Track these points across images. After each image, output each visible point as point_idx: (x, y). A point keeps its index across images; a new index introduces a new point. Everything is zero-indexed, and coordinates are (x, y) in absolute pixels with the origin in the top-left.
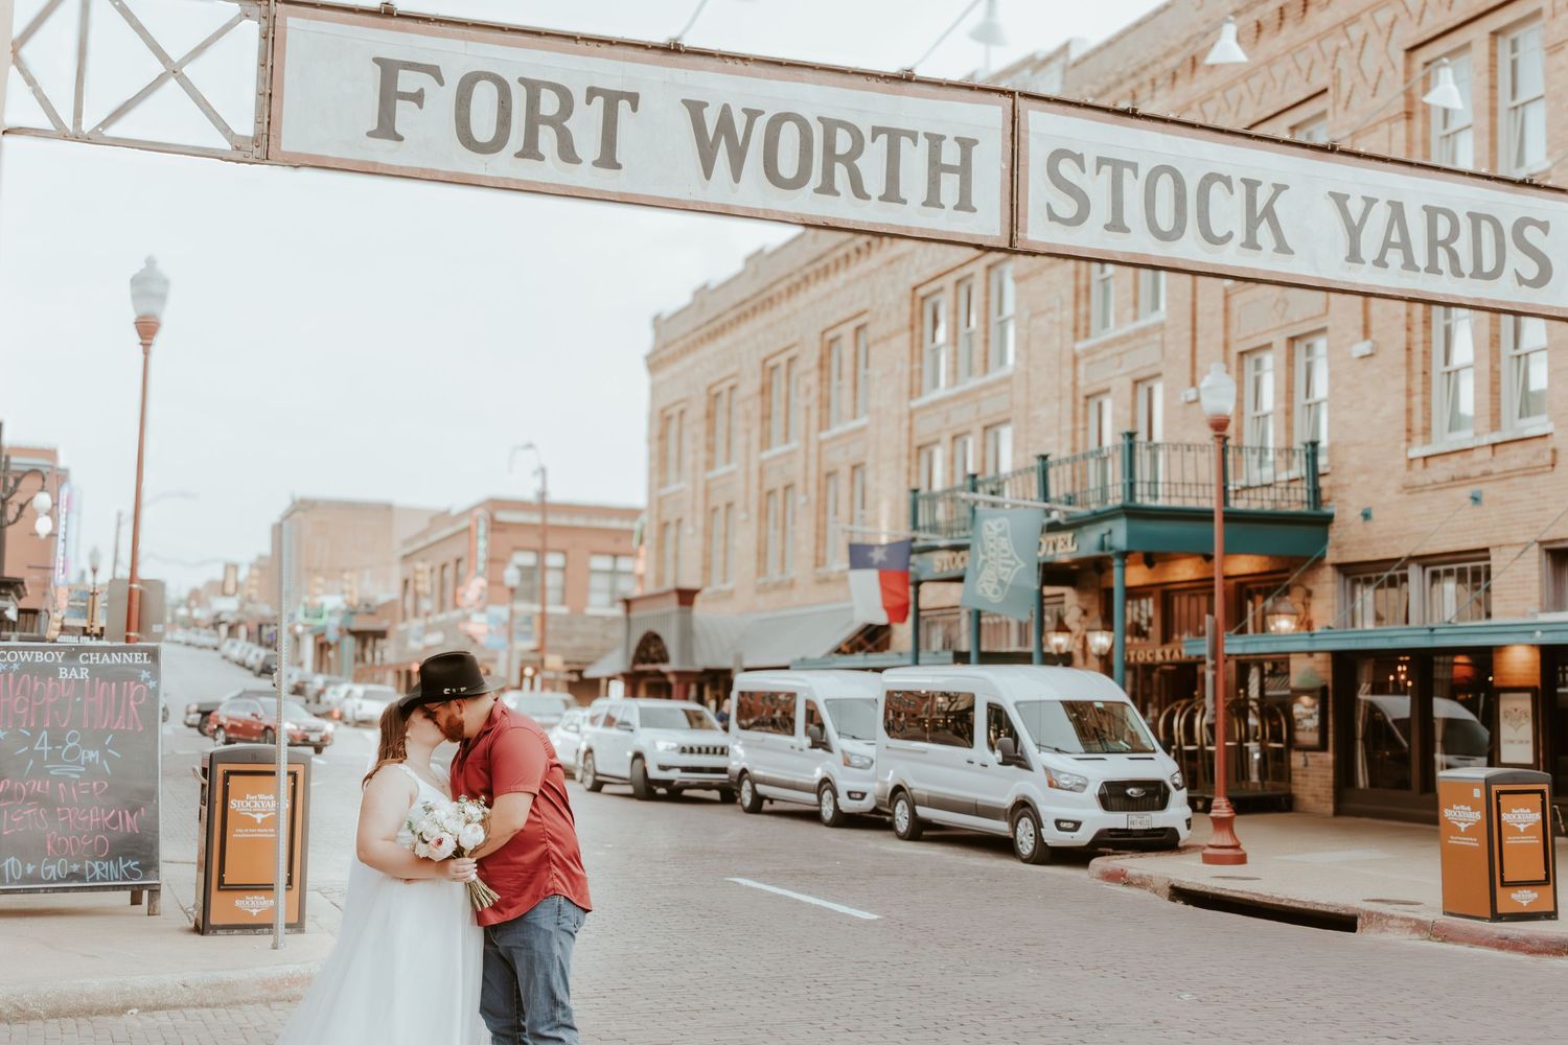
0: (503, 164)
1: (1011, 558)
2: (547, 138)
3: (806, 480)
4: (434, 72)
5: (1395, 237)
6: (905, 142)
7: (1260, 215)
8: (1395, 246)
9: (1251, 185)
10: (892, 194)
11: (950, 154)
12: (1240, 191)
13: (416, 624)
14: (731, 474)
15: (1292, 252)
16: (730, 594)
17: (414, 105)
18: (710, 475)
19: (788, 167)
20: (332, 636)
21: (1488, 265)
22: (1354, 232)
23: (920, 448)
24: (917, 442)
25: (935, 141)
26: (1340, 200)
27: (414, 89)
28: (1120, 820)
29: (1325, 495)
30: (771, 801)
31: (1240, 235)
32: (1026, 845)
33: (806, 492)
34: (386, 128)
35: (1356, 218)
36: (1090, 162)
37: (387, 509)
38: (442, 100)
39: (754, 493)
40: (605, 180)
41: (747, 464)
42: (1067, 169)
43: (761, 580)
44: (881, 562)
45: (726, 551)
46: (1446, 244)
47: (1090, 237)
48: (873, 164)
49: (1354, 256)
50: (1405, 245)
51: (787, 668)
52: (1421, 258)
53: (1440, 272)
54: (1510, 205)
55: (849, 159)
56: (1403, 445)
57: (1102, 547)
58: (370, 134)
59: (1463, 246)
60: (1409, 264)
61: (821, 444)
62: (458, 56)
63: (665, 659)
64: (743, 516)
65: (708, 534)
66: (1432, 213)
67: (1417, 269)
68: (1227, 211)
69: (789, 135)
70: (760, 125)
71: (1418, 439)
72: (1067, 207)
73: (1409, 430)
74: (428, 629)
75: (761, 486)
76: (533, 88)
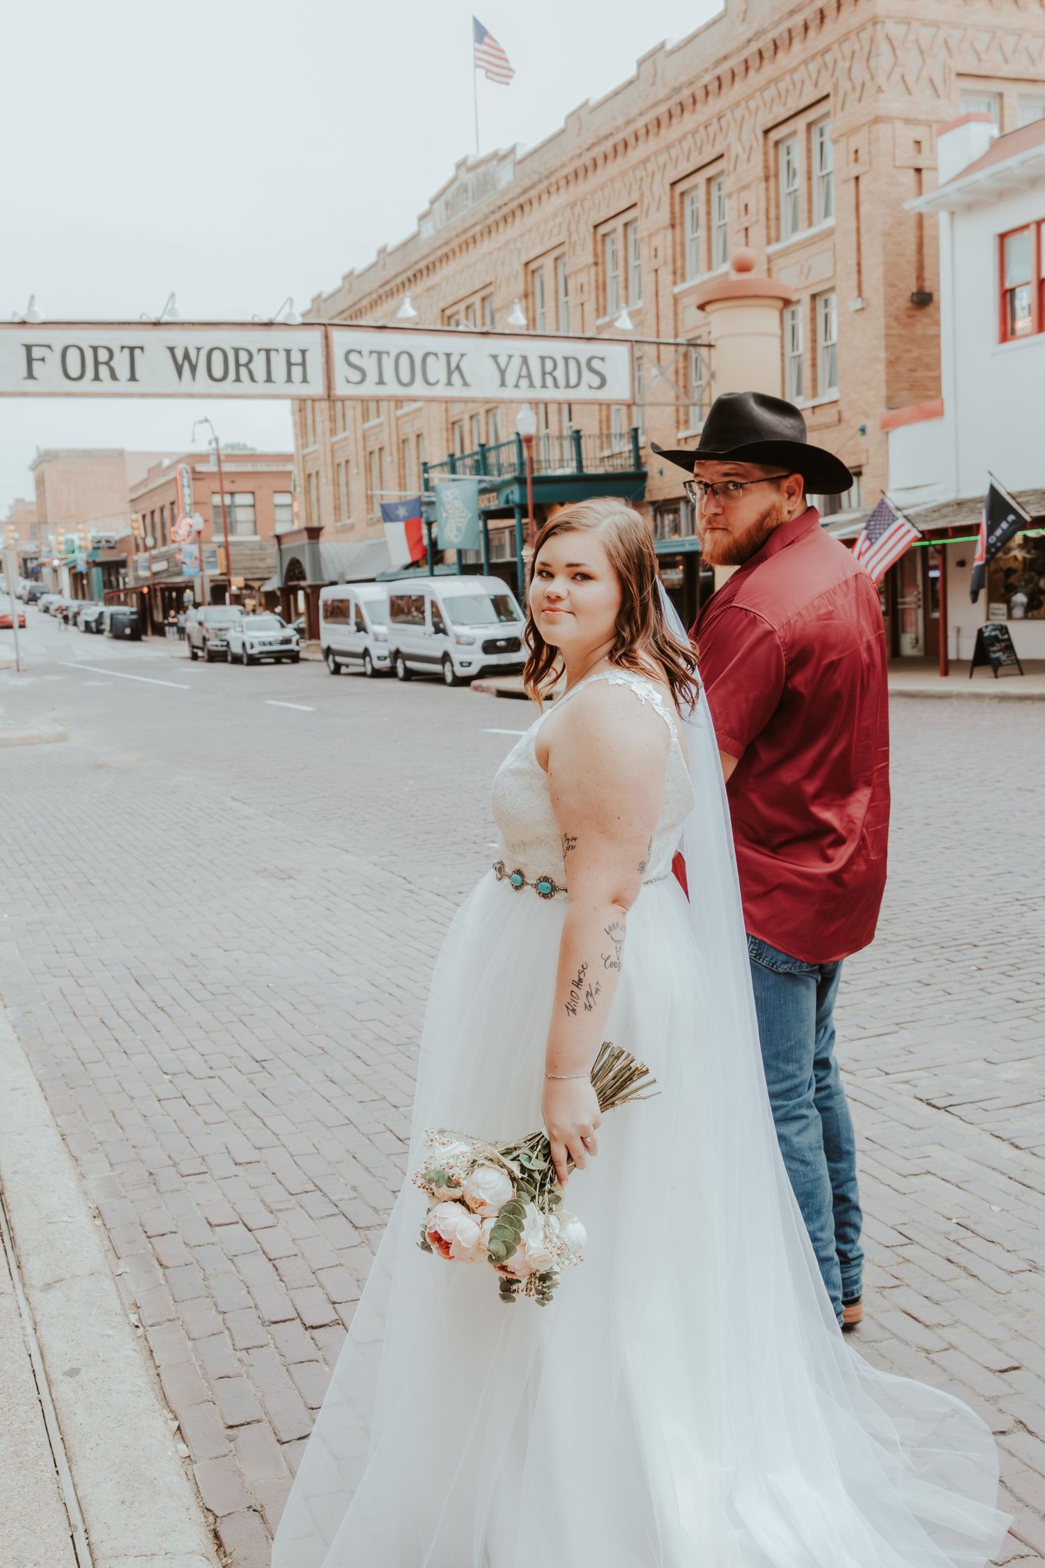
0: (87, 384)
1: (463, 512)
2: (104, 371)
3: (391, 444)
4: (49, 347)
5: (524, 372)
6: (273, 354)
7: (454, 370)
8: (524, 377)
9: (448, 355)
10: (269, 379)
11: (296, 358)
12: (443, 359)
13: (142, 557)
14: (346, 439)
15: (471, 386)
16: (352, 527)
17: (41, 362)
18: (334, 439)
19: (218, 372)
20: (82, 567)
21: (573, 381)
22: (502, 373)
23: (453, 423)
24: (451, 420)
25: (288, 352)
26: (495, 357)
27: (40, 356)
28: (494, 659)
29: (643, 460)
30: (347, 666)
31: (444, 379)
32: (449, 678)
33: (391, 454)
34: (30, 375)
35: (503, 365)
36: (365, 353)
38: (54, 358)
39: (361, 453)
40: (133, 387)
41: (356, 432)
42: (354, 358)
43: (370, 516)
44: (404, 517)
45: (348, 495)
46: (550, 373)
47: (369, 389)
48: (258, 366)
49: (503, 384)
50: (529, 376)
51: (373, 580)
52: (537, 380)
53: (548, 387)
54: (583, 351)
55: (246, 365)
57: (507, 501)
58: (25, 379)
59: (560, 374)
60: (532, 385)
62: (59, 338)
63: (304, 578)
64: (355, 471)
65: (336, 484)
66: (543, 359)
67: (536, 387)
68: (437, 370)
69: (217, 358)
70: (203, 354)
72: (356, 376)
74: (154, 559)
75: (365, 449)
76: (95, 349)
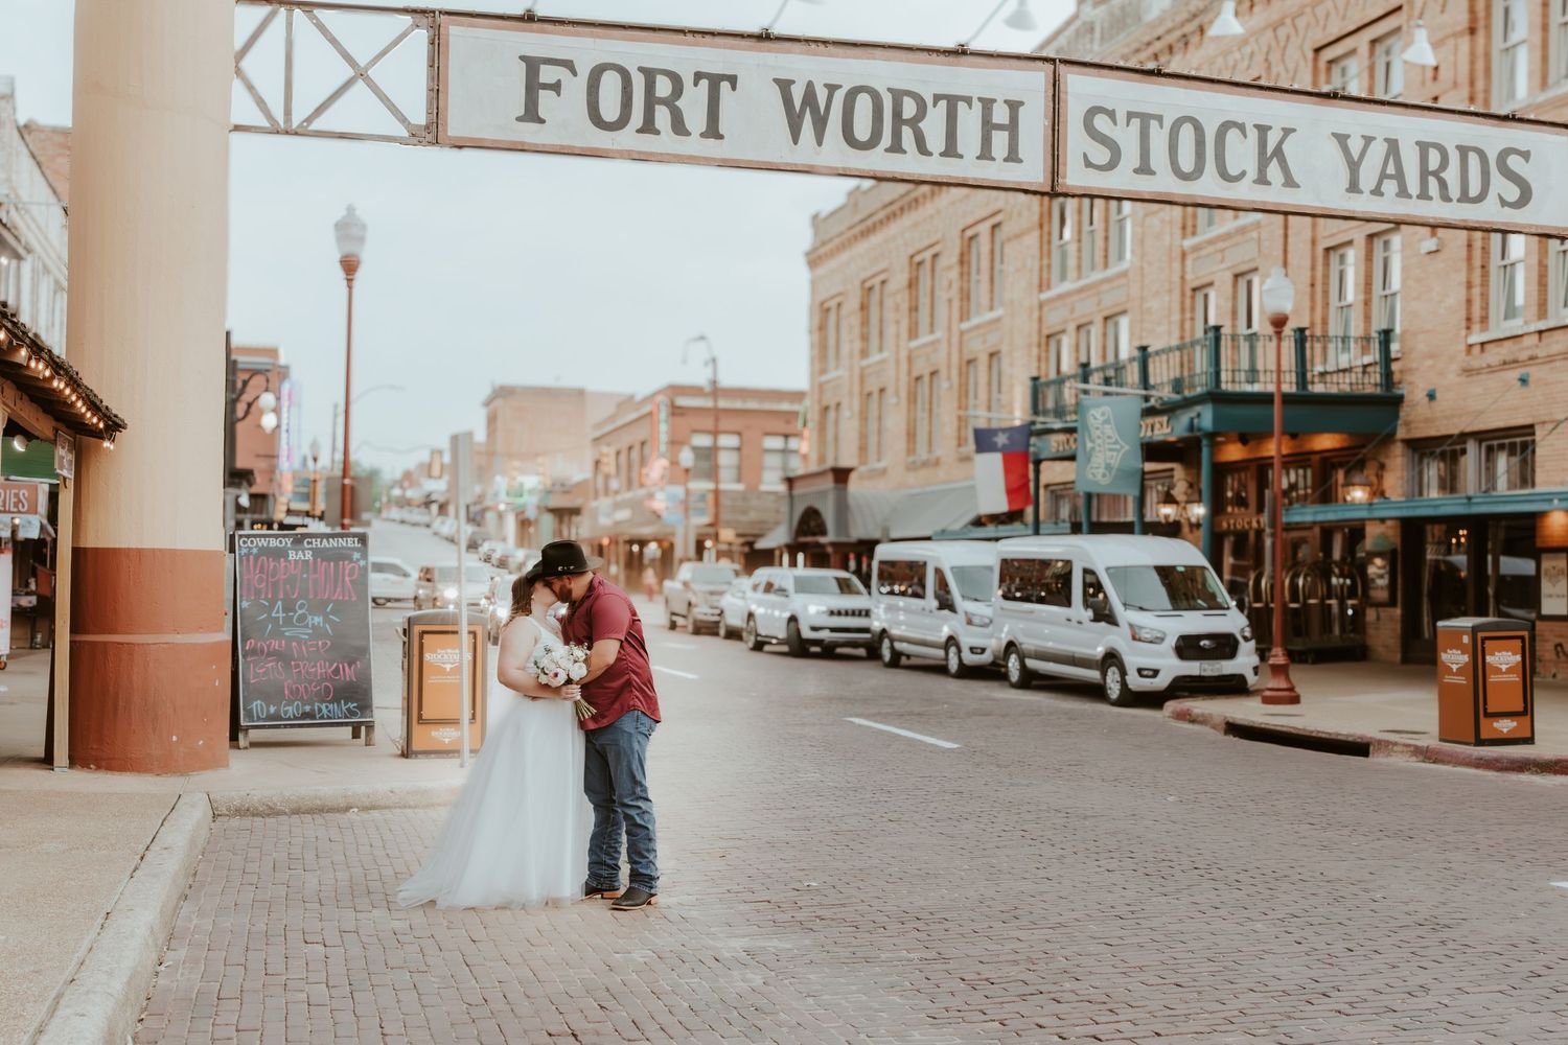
0: (628, 138)
1: (1116, 443)
2: (662, 116)
3: (949, 367)
4: (569, 65)
5: (1391, 170)
6: (962, 106)
7: (1270, 155)
8: (1390, 177)
9: (1263, 130)
10: (951, 150)
11: (1001, 115)
12: (1253, 134)
13: (604, 503)
14: (883, 361)
15: (1298, 186)
16: (884, 472)
17: (553, 93)
18: (865, 363)
19: (862, 131)
21: (1474, 189)
22: (1354, 166)
23: (1048, 337)
24: (1046, 332)
25: (987, 104)
26: (1342, 139)
27: (552, 81)
28: (1193, 668)
30: (908, 657)
31: (1252, 174)
32: (1114, 691)
33: (949, 378)
34: (531, 114)
35: (1356, 155)
36: (1121, 116)
37: (580, 393)
38: (576, 88)
39: (904, 378)
40: (711, 148)
41: (897, 353)
42: (1101, 123)
43: (911, 459)
44: (1004, 446)
45: (880, 432)
46: (1436, 174)
47: (1121, 180)
48: (934, 126)
49: (1354, 187)
50: (1400, 176)
51: (929, 539)
52: (1413, 187)
53: (1431, 198)
54: (1494, 138)
55: (914, 123)
56: (1464, 332)
57: (1191, 427)
58: (519, 119)
59: (1452, 175)
60: (1403, 192)
61: (962, 333)
62: (588, 51)
63: (823, 532)
64: (893, 400)
65: (864, 418)
66: (1424, 147)
67: (1410, 197)
68: (1242, 153)
69: (863, 104)
70: (839, 96)
71: (1476, 327)
72: (1101, 155)
73: (1469, 319)
74: (617, 506)
75: (909, 372)
76: (650, 75)
